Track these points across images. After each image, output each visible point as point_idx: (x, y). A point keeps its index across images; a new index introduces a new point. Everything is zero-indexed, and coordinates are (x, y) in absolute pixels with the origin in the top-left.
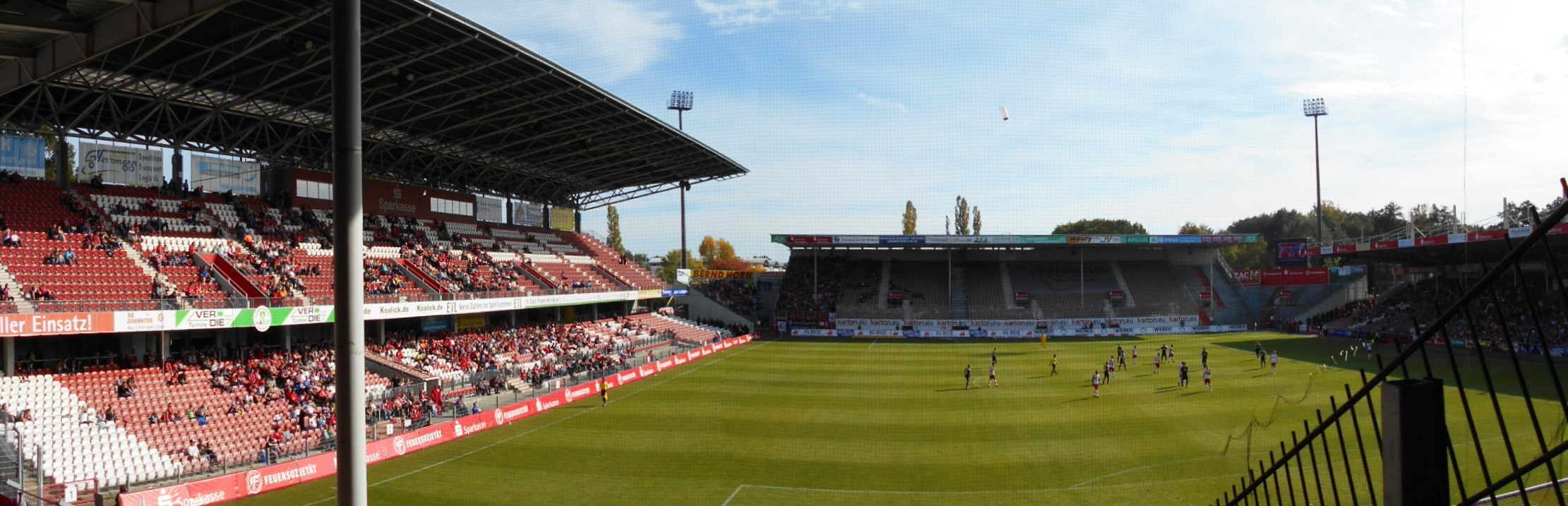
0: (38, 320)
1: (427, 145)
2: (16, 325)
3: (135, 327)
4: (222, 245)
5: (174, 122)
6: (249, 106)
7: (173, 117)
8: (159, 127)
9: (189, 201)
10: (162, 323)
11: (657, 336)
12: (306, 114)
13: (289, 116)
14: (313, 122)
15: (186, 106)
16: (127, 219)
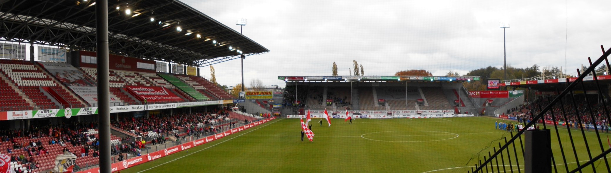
1: (136, 40)
3: (16, 118)
4: (51, 83)
5: (31, 33)
6: (61, 25)
7: (30, 30)
8: (24, 35)
9: (37, 66)
10: (27, 116)
11: (231, 119)
12: (85, 28)
13: (78, 29)
14: (88, 31)
15: (35, 25)
16: (12, 73)
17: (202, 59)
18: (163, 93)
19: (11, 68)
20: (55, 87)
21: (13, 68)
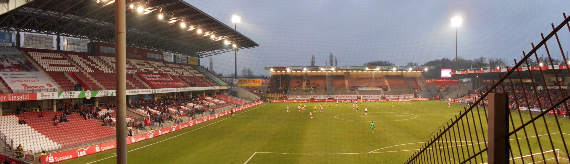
0: (10, 96)
1: (147, 34)
2: (3, 98)
3: (44, 98)
4: (74, 69)
5: (57, 26)
6: (84, 20)
7: (57, 24)
8: (52, 28)
9: (63, 54)
10: (53, 97)
11: (226, 102)
12: (104, 23)
13: (98, 23)
14: (106, 26)
15: (61, 20)
16: (41, 60)
17: (201, 51)
18: (169, 80)
19: (40, 56)
20: (77, 72)
21: (42, 56)
